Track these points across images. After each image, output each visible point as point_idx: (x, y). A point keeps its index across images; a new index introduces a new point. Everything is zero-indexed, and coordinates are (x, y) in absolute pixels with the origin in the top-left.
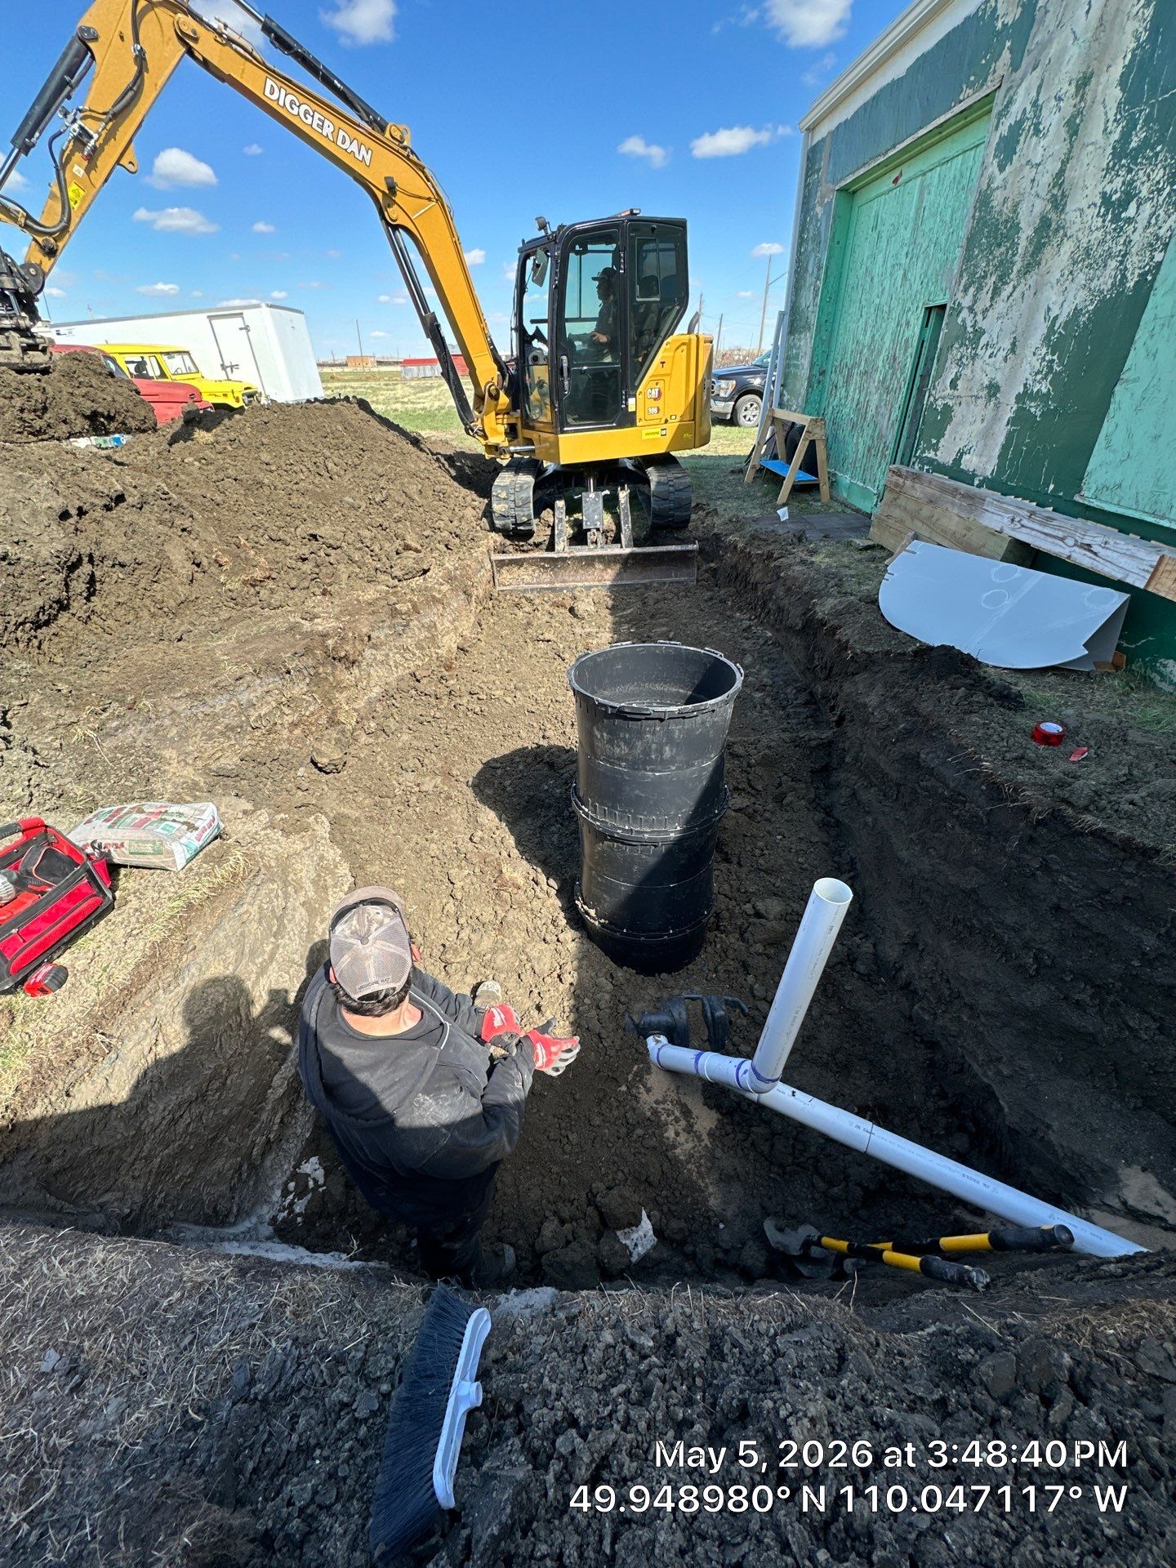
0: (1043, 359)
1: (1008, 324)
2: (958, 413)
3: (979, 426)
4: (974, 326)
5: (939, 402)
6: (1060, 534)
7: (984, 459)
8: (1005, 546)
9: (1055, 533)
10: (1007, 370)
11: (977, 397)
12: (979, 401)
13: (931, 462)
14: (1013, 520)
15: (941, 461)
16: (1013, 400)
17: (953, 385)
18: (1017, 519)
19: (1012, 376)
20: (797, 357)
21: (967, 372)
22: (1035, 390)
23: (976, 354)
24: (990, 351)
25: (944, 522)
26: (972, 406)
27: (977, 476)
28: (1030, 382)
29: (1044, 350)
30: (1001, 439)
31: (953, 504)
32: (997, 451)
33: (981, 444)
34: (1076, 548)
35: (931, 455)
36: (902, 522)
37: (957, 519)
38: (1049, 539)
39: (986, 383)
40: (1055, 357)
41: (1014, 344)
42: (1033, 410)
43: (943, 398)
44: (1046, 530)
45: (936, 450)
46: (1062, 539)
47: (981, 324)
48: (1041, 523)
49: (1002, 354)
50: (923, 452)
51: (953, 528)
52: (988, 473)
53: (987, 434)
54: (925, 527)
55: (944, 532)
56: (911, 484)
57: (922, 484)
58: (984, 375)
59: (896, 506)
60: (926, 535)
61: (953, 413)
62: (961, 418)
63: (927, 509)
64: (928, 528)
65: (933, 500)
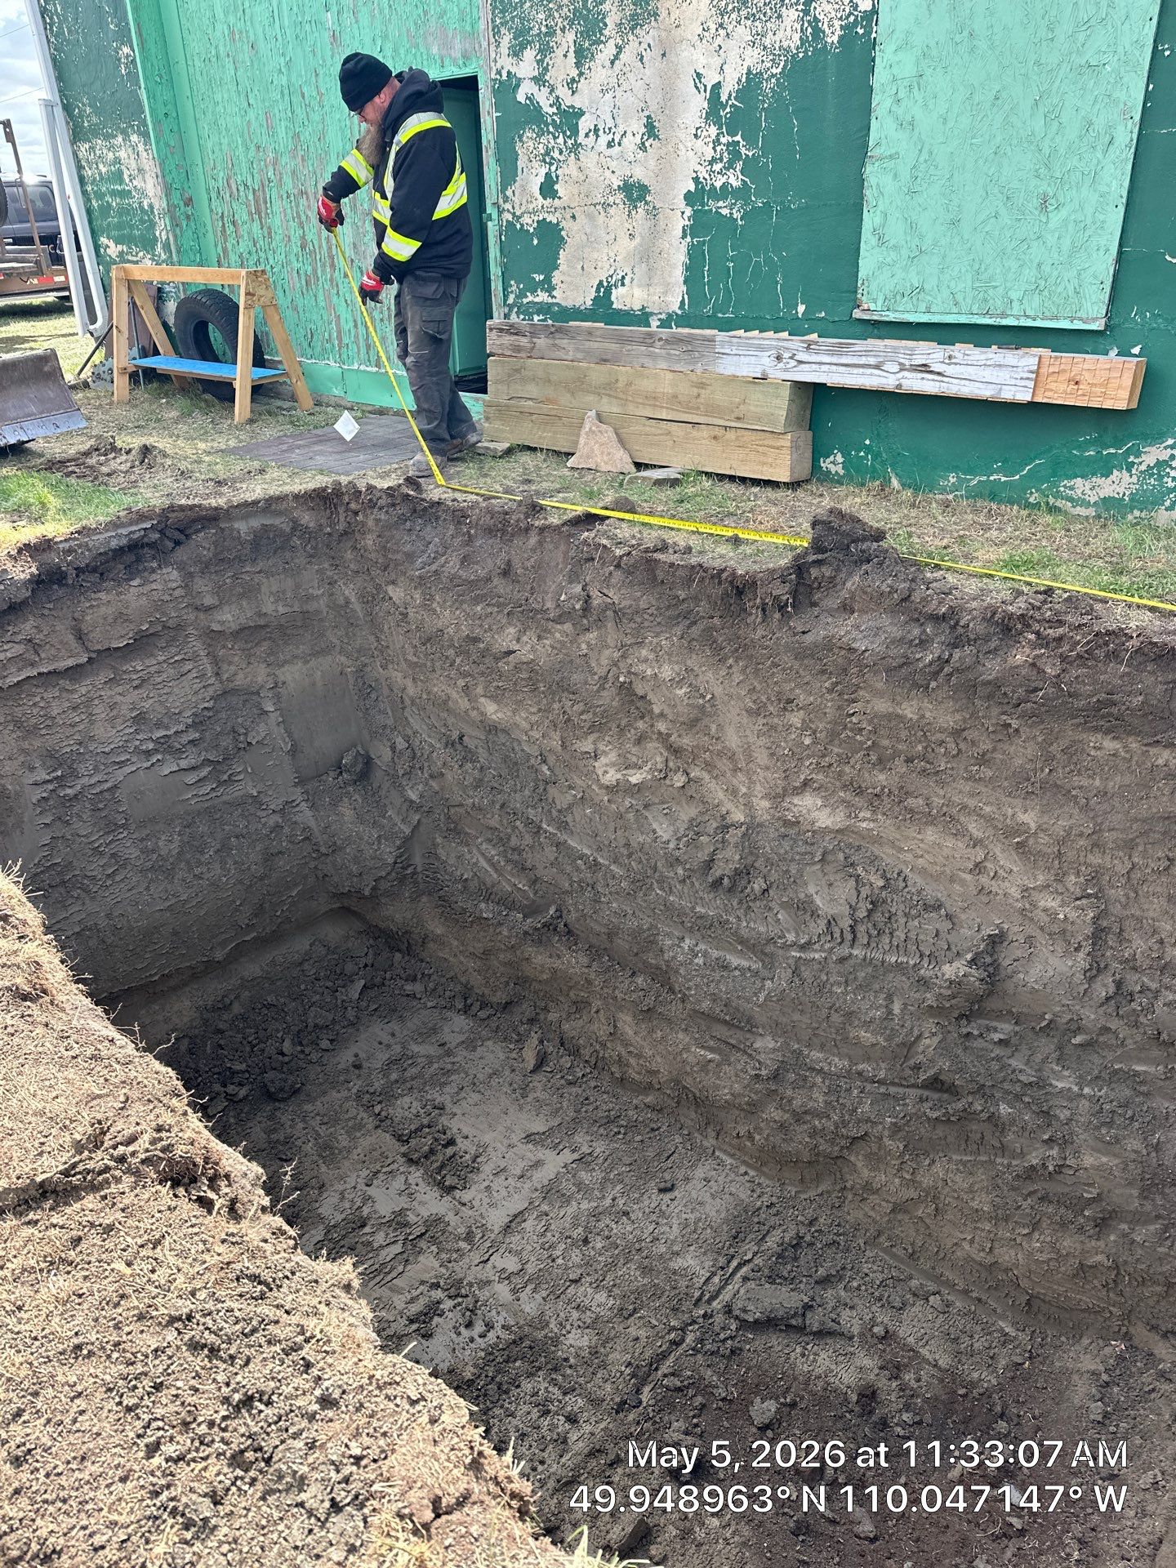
0: (717, 142)
1: (629, 101)
2: (574, 231)
3: (625, 245)
4: (557, 103)
5: (526, 220)
6: (872, 361)
7: (659, 289)
8: (786, 392)
9: (863, 361)
10: (652, 163)
11: (606, 206)
12: (612, 211)
13: (544, 309)
14: (779, 358)
15: (568, 304)
16: (681, 203)
17: (548, 188)
18: (786, 355)
19: (665, 168)
20: (118, 177)
21: (569, 169)
22: (718, 184)
23: (577, 145)
24: (604, 139)
25: (646, 385)
26: (601, 219)
27: (652, 314)
28: (703, 174)
29: (713, 131)
30: (680, 257)
31: (651, 356)
32: (678, 275)
33: (641, 269)
34: (906, 374)
35: (542, 297)
36: (548, 401)
37: (669, 375)
38: (856, 371)
39: (617, 183)
40: (738, 138)
41: (651, 129)
42: (725, 212)
43: (534, 212)
44: (844, 360)
45: (550, 289)
46: (877, 367)
47: (568, 100)
48: (831, 353)
49: (630, 143)
50: (522, 295)
51: (669, 390)
52: (675, 307)
53: (648, 255)
54: (605, 400)
55: (653, 399)
56: (551, 342)
57: (573, 338)
58: (608, 173)
59: (524, 380)
60: (615, 410)
61: (563, 233)
62: (584, 238)
63: (598, 374)
64: (614, 401)
65: (608, 357)
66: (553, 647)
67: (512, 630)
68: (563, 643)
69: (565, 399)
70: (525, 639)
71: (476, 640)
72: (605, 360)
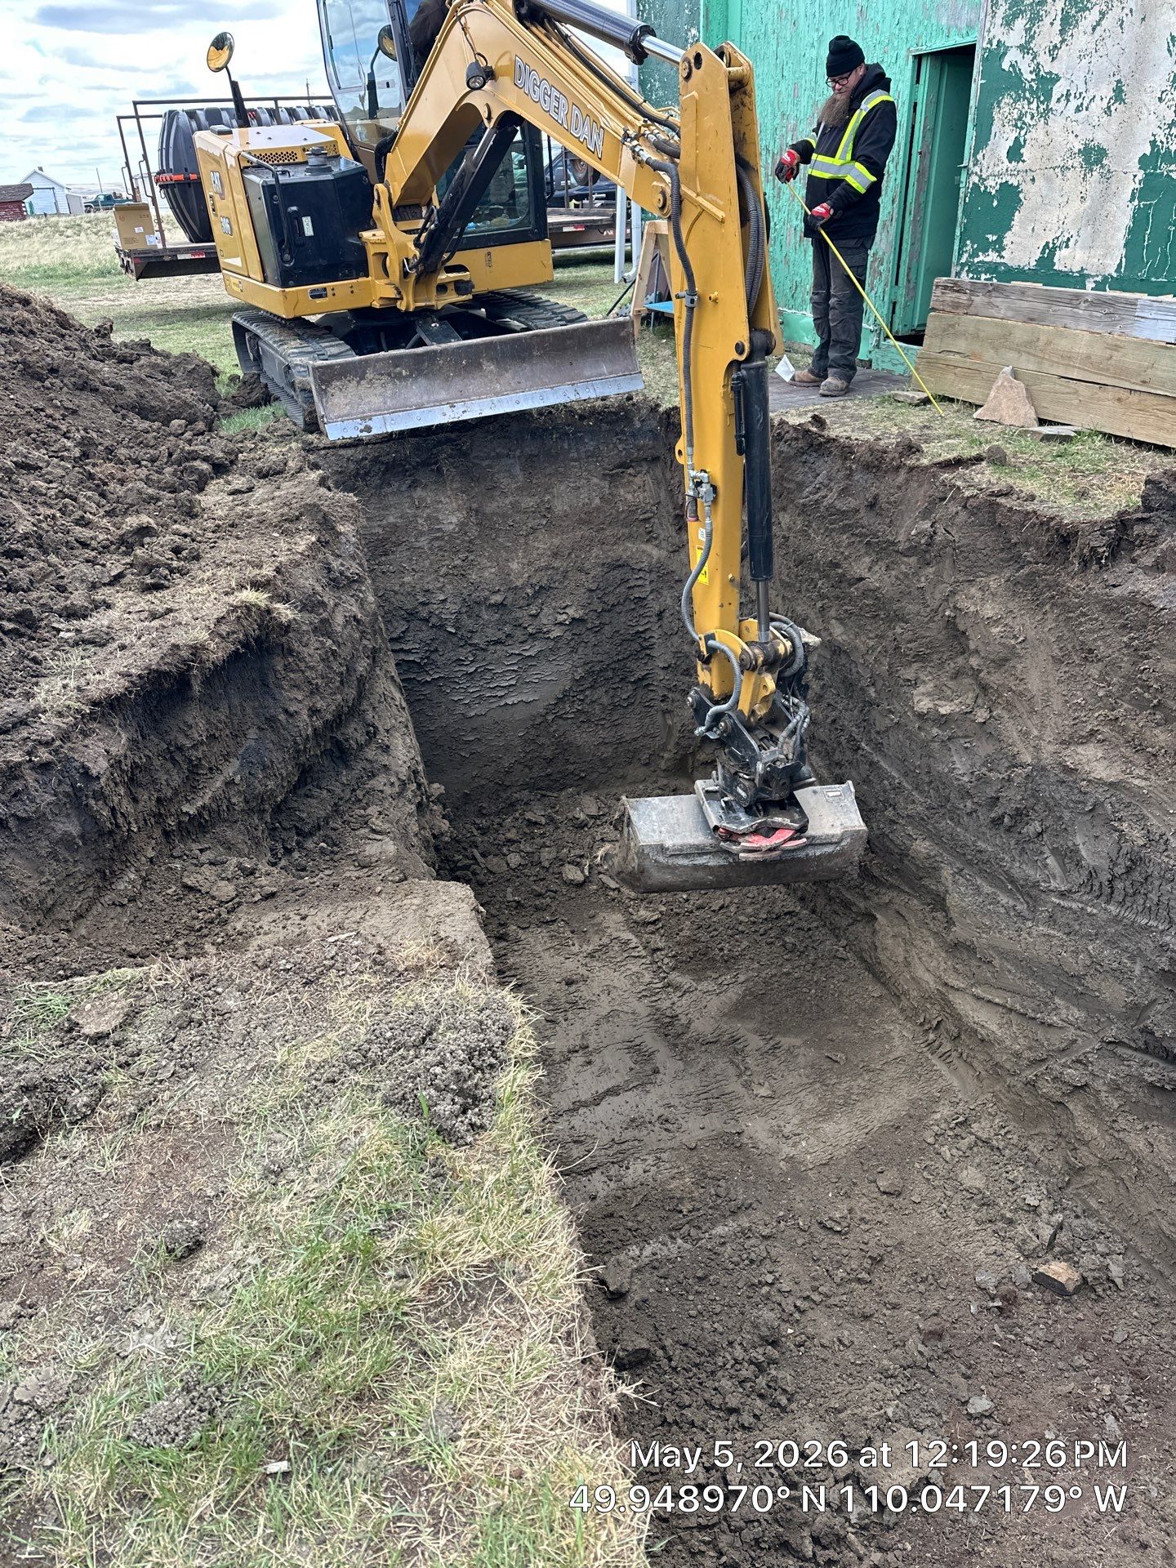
1: (1102, 64)
2: (1030, 194)
3: (1076, 207)
4: (1037, 69)
5: (991, 182)
7: (1097, 253)
10: (1114, 126)
11: (1064, 169)
12: (1069, 174)
13: (992, 268)
15: (1014, 264)
16: (1135, 167)
17: (1015, 153)
19: (1125, 133)
21: (1037, 134)
22: (1173, 148)
23: (1048, 110)
24: (1074, 103)
25: (1063, 344)
26: (1058, 181)
27: (1089, 276)
28: (1161, 137)
30: (1125, 220)
32: (1120, 238)
33: (1086, 232)
35: (992, 257)
36: (974, 355)
37: (1087, 336)
39: (1078, 146)
41: (1119, 93)
42: (1175, 175)
43: (999, 175)
45: (999, 247)
47: (1047, 66)
49: (1097, 107)
50: (974, 254)
51: (1083, 350)
52: (1112, 270)
53: (1095, 217)
54: (1024, 357)
55: (1067, 358)
56: (986, 299)
57: (1007, 297)
58: (1071, 136)
59: (956, 335)
60: (1031, 367)
61: (1021, 196)
62: (1040, 199)
63: (1021, 331)
64: (1032, 358)
65: (1035, 317)
66: (897, 578)
67: (867, 559)
68: (906, 575)
69: (989, 354)
70: (876, 568)
71: (837, 565)
72: (1032, 319)
